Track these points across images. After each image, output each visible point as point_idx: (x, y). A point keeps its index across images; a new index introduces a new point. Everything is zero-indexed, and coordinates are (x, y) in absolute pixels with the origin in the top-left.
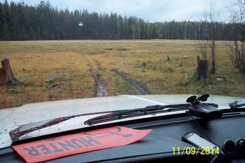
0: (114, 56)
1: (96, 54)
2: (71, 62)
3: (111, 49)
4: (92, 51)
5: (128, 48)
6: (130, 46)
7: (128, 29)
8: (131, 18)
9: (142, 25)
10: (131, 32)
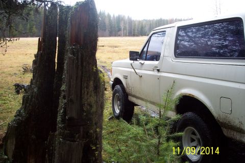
0: (108, 52)
5: (119, 44)
6: (121, 44)
7: (116, 26)
8: (119, 15)
9: (131, 22)
10: (120, 30)
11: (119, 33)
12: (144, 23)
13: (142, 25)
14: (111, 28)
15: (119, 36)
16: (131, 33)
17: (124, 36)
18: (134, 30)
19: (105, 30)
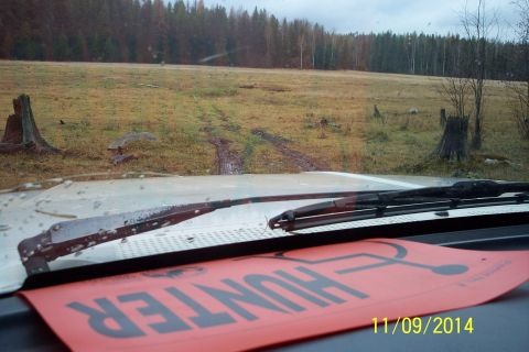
1: (218, 95)
2: (163, 110)
3: (251, 87)
5: (289, 86)
6: (294, 83)
7: (288, 44)
8: (296, 22)
11: (294, 60)
14: (277, 48)
15: (295, 67)
16: (321, 62)
17: (304, 68)
18: (328, 55)
19: (264, 53)
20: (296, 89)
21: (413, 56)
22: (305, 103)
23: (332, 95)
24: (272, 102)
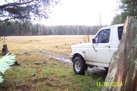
3: (31, 41)
4: (24, 42)
5: (40, 40)
7: (36, 30)
8: (37, 24)
9: (44, 27)
10: (38, 32)
11: (38, 33)
12: (51, 28)
13: (50, 29)
14: (33, 31)
15: (38, 35)
16: (44, 33)
17: (40, 35)
18: (46, 32)
19: (30, 32)
20: (42, 41)
21: (67, 31)
22: (47, 44)
23: (52, 41)
24: (40, 44)
